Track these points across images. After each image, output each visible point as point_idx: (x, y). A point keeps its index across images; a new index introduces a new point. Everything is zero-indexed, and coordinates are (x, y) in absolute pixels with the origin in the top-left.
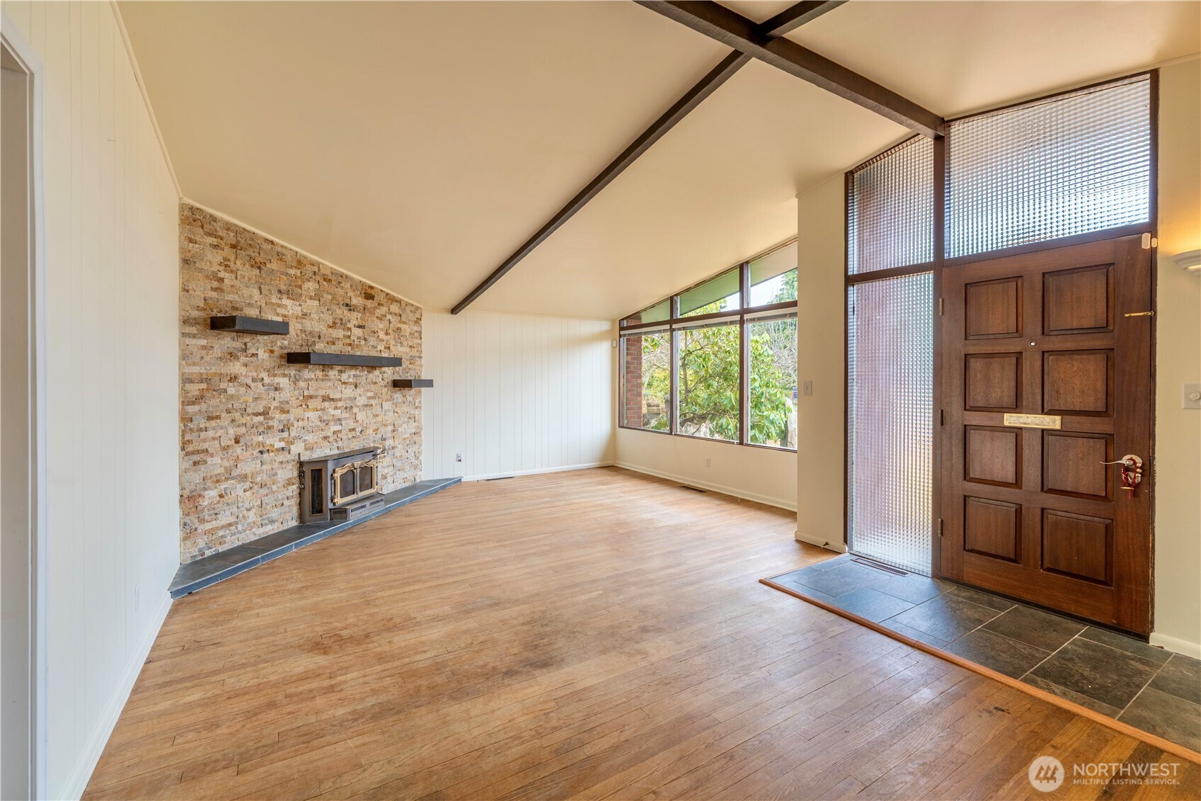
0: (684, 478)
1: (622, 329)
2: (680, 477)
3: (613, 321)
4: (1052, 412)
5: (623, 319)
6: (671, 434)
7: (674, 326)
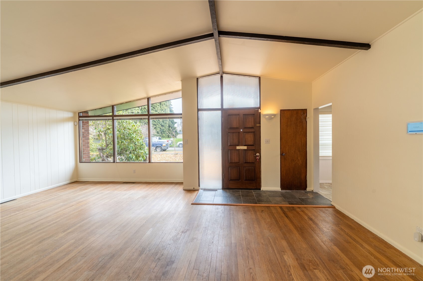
0: (122, 179)
1: (79, 117)
2: (121, 179)
3: (74, 113)
4: (245, 145)
5: (80, 112)
6: (114, 162)
7: (115, 118)
